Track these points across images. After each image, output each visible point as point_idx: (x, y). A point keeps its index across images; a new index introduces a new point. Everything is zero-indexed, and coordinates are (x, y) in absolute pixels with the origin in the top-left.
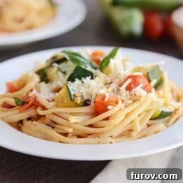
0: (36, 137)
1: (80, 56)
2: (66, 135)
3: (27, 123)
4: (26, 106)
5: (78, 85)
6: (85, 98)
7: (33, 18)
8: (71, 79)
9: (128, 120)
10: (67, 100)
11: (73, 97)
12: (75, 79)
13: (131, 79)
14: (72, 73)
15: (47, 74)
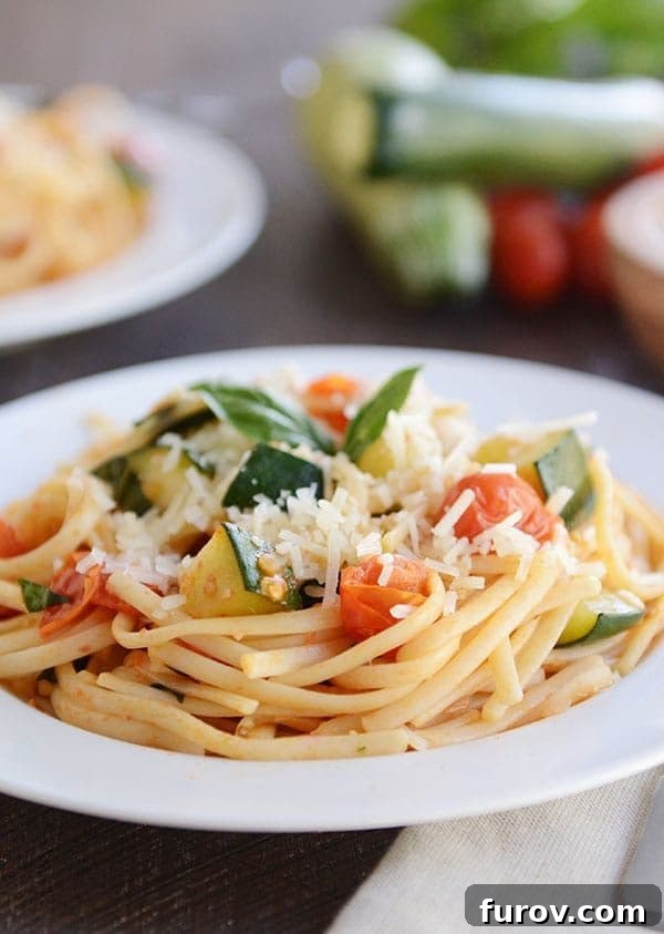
1: (269, 403)
2: (229, 723)
3: (74, 682)
4: (68, 613)
5: (269, 522)
6: (302, 574)
7: (61, 237)
8: (240, 496)
9: (479, 653)
10: (230, 589)
11: (253, 576)
12: (256, 498)
13: (473, 489)
14: (241, 474)
15: (140, 477)
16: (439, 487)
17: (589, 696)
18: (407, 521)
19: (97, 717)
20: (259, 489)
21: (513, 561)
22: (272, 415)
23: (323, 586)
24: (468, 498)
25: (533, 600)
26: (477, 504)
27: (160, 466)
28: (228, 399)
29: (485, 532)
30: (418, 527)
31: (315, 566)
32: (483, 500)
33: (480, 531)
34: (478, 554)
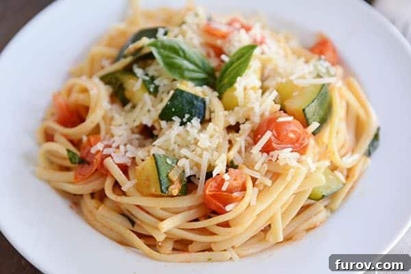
6: (188, 173)
12: (173, 118)
13: (272, 131)
14: (167, 105)
15: (125, 86)
16: (257, 120)
17: (315, 227)
18: (241, 140)
19: (98, 225)
20: (175, 114)
21: (286, 167)
22: (186, 64)
23: (199, 179)
24: (268, 135)
25: (294, 188)
26: (273, 138)
27: (133, 86)
28: (166, 53)
29: (276, 151)
30: (246, 140)
31: (195, 168)
32: (276, 135)
33: (274, 149)
34: (271, 160)
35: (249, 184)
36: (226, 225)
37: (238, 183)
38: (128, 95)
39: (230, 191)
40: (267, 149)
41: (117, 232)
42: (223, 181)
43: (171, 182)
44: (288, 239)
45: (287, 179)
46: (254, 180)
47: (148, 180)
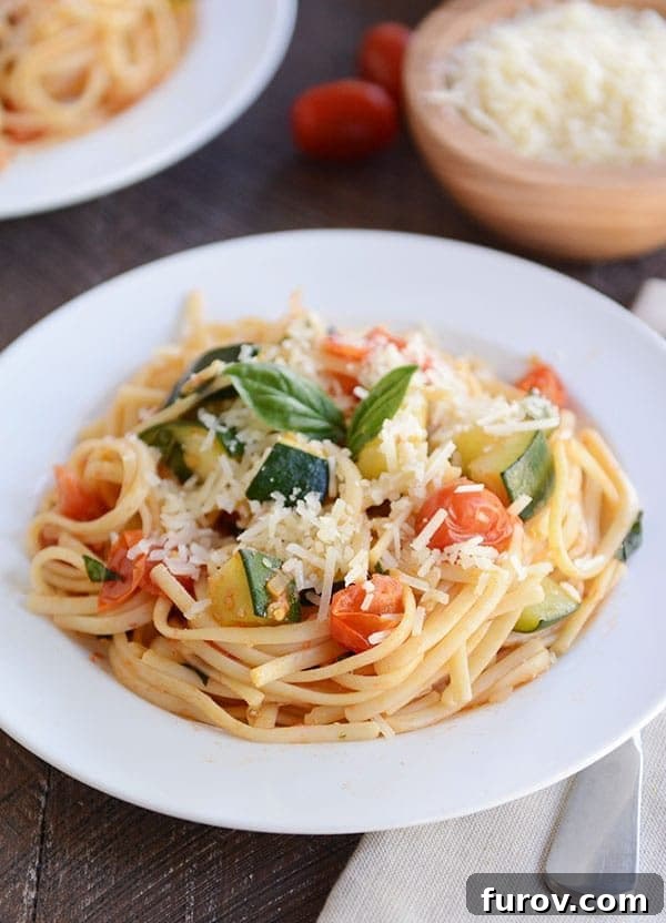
0: (152, 702)
2: (235, 706)
3: (125, 650)
4: (122, 590)
5: (282, 523)
6: (301, 585)
9: (439, 660)
10: (243, 610)
11: (262, 599)
12: (272, 495)
13: (447, 510)
14: (260, 472)
15: (184, 447)
16: (420, 493)
17: (528, 681)
18: (392, 528)
19: (143, 687)
20: (275, 487)
21: (475, 572)
22: (292, 402)
23: (320, 595)
24: (441, 516)
25: (489, 608)
26: (449, 522)
27: (200, 444)
28: (256, 385)
29: (455, 545)
30: (401, 530)
31: (314, 578)
32: (455, 517)
33: (451, 542)
34: (447, 562)
35: (410, 601)
36: (370, 671)
37: (389, 598)
38: (189, 461)
39: (376, 610)
40: (440, 542)
41: (177, 697)
42: (363, 594)
43: (272, 598)
44: (481, 702)
45: (475, 593)
46: (418, 596)
47: (231, 596)
